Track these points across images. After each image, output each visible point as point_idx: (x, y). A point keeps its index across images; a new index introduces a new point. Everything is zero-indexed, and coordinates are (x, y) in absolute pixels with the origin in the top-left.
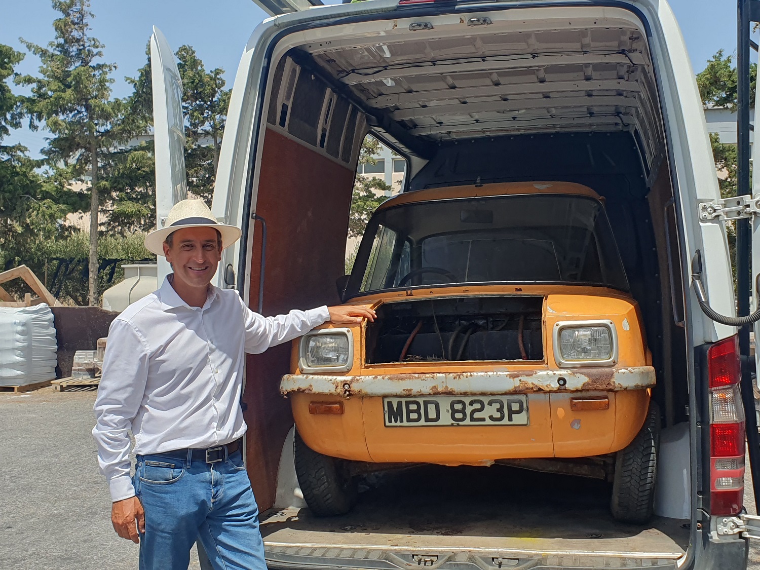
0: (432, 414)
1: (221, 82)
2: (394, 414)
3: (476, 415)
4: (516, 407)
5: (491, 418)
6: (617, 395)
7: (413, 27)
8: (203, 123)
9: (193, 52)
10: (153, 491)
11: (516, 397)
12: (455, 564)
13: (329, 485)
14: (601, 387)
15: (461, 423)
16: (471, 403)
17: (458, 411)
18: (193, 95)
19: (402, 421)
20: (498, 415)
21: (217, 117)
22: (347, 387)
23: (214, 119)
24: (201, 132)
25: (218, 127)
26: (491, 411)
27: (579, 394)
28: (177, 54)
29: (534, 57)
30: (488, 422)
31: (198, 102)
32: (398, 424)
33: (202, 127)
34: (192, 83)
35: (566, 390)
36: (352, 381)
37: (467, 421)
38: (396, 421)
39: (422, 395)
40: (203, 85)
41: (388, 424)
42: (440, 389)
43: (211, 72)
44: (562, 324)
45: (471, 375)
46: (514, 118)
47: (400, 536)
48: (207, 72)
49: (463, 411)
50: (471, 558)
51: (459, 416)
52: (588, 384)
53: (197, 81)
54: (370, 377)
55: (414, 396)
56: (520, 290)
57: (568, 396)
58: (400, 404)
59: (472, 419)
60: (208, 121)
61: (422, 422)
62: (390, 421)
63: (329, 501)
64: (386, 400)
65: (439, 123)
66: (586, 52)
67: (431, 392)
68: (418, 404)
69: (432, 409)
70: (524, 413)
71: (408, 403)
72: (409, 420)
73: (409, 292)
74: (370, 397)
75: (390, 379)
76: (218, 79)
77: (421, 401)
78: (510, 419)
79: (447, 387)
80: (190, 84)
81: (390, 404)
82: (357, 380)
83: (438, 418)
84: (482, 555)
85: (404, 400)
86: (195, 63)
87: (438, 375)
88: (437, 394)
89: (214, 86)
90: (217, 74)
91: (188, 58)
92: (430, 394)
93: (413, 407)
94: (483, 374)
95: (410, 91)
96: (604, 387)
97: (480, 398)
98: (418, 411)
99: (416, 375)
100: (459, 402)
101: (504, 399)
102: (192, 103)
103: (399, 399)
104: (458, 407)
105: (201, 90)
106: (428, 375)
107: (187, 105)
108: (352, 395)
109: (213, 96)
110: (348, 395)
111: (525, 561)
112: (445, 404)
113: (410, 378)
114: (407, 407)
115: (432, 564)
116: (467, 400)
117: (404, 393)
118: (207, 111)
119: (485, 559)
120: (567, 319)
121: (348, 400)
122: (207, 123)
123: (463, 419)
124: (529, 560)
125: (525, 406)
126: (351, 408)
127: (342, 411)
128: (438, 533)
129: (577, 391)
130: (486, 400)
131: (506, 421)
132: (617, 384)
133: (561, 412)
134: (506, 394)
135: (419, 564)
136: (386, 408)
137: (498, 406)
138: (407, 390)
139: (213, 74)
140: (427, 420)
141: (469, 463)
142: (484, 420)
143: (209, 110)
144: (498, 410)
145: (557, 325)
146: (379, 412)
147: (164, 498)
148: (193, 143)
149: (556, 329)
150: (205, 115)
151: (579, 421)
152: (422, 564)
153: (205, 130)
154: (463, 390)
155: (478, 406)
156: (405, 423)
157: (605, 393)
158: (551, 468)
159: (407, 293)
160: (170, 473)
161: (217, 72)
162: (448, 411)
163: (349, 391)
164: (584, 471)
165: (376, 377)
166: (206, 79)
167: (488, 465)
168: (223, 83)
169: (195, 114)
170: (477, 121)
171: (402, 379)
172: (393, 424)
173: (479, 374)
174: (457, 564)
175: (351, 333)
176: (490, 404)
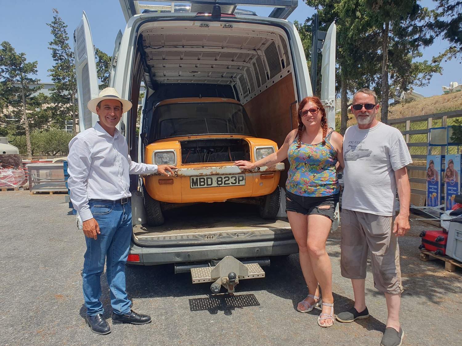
0: (209, 183)
1: (24, 59)
2: (195, 183)
3: (226, 182)
4: (241, 178)
5: (232, 183)
6: (276, 173)
7: (201, 26)
8: (16, 76)
9: (10, 45)
10: (99, 218)
11: (241, 175)
12: (223, 237)
13: (160, 213)
14: (272, 170)
15: (220, 186)
16: (225, 178)
17: (220, 181)
18: (11, 64)
19: (197, 186)
20: (234, 182)
21: (23, 74)
22: (176, 173)
23: (21, 75)
24: (15, 80)
25: (24, 78)
26: (232, 180)
27: (263, 173)
28: (2, 45)
29: (222, 48)
30: (231, 184)
31: (13, 67)
32: (196, 187)
33: (16, 78)
34: (10, 58)
35: (260, 171)
36: (178, 171)
37: (223, 185)
38: (195, 186)
39: (207, 175)
40: (15, 60)
41: (192, 187)
42: (214, 173)
43: (19, 54)
44: (257, 147)
45: (226, 167)
46: (194, 76)
47: (194, 230)
48: (17, 54)
49: (221, 181)
50: (228, 234)
51: (220, 183)
52: (267, 169)
53: (13, 57)
54: (186, 169)
55: (203, 176)
56: (232, 136)
57: (259, 174)
58: (197, 179)
59: (225, 184)
60: (19, 76)
61: (206, 186)
62: (193, 186)
63: (159, 220)
64: (191, 178)
65: (164, 75)
66: (241, 48)
67: (210, 174)
68: (204, 179)
69: (209, 180)
70: (244, 180)
71: (200, 179)
72: (200, 185)
73: (189, 137)
74: (185, 176)
75: (194, 169)
76: (23, 57)
77: (205, 178)
78: (239, 183)
79: (216, 172)
80: (9, 59)
81: (193, 179)
82: (180, 170)
83: (211, 184)
84: (231, 233)
85: (198, 178)
86: (11, 50)
87: (213, 167)
88: (213, 175)
89: (21, 60)
90: (23, 55)
91: (8, 47)
92: (210, 175)
93: (202, 180)
94: (230, 166)
95: (164, 59)
96: (273, 170)
97: (228, 176)
98: (204, 182)
99: (205, 168)
100: (220, 177)
101: (237, 176)
102: (10, 67)
103: (197, 177)
104: (220, 179)
105: (15, 61)
106: (209, 168)
107: (7, 68)
108: (178, 176)
109: (21, 65)
110: (176, 176)
111: (247, 233)
112: (215, 179)
113: (202, 169)
114: (200, 180)
115: (213, 238)
116: (223, 177)
117: (200, 174)
118: (18, 71)
119: (232, 234)
120: (259, 145)
121: (176, 178)
122: (18, 77)
123: (221, 184)
124: (248, 233)
125: (244, 178)
126: (176, 182)
127: (173, 183)
128: (206, 228)
129: (264, 172)
130: (230, 176)
131: (237, 184)
132: (277, 168)
133: (257, 180)
134: (237, 174)
135: (208, 238)
136: (191, 181)
137: (234, 178)
138: (201, 173)
139: (20, 55)
140: (207, 185)
141: (217, 201)
142: (229, 184)
143: (19, 71)
144: (234, 180)
145: (256, 148)
146: (188, 182)
147: (104, 221)
148: (11, 85)
149: (255, 149)
150: (17, 73)
151: (262, 183)
152: (209, 238)
153: (17, 80)
154: (223, 173)
155: (227, 179)
156: (199, 186)
157: (272, 172)
158: (243, 202)
159: (188, 137)
160: (107, 210)
161: (22, 54)
162: (216, 181)
163: (177, 175)
164: (253, 202)
165: (188, 169)
166: (17, 57)
167: (224, 201)
168: (25, 60)
169: (13, 72)
170: (179, 75)
171: (199, 169)
172: (194, 187)
173: (229, 166)
174: (224, 237)
175: (175, 151)
176: (232, 178)
